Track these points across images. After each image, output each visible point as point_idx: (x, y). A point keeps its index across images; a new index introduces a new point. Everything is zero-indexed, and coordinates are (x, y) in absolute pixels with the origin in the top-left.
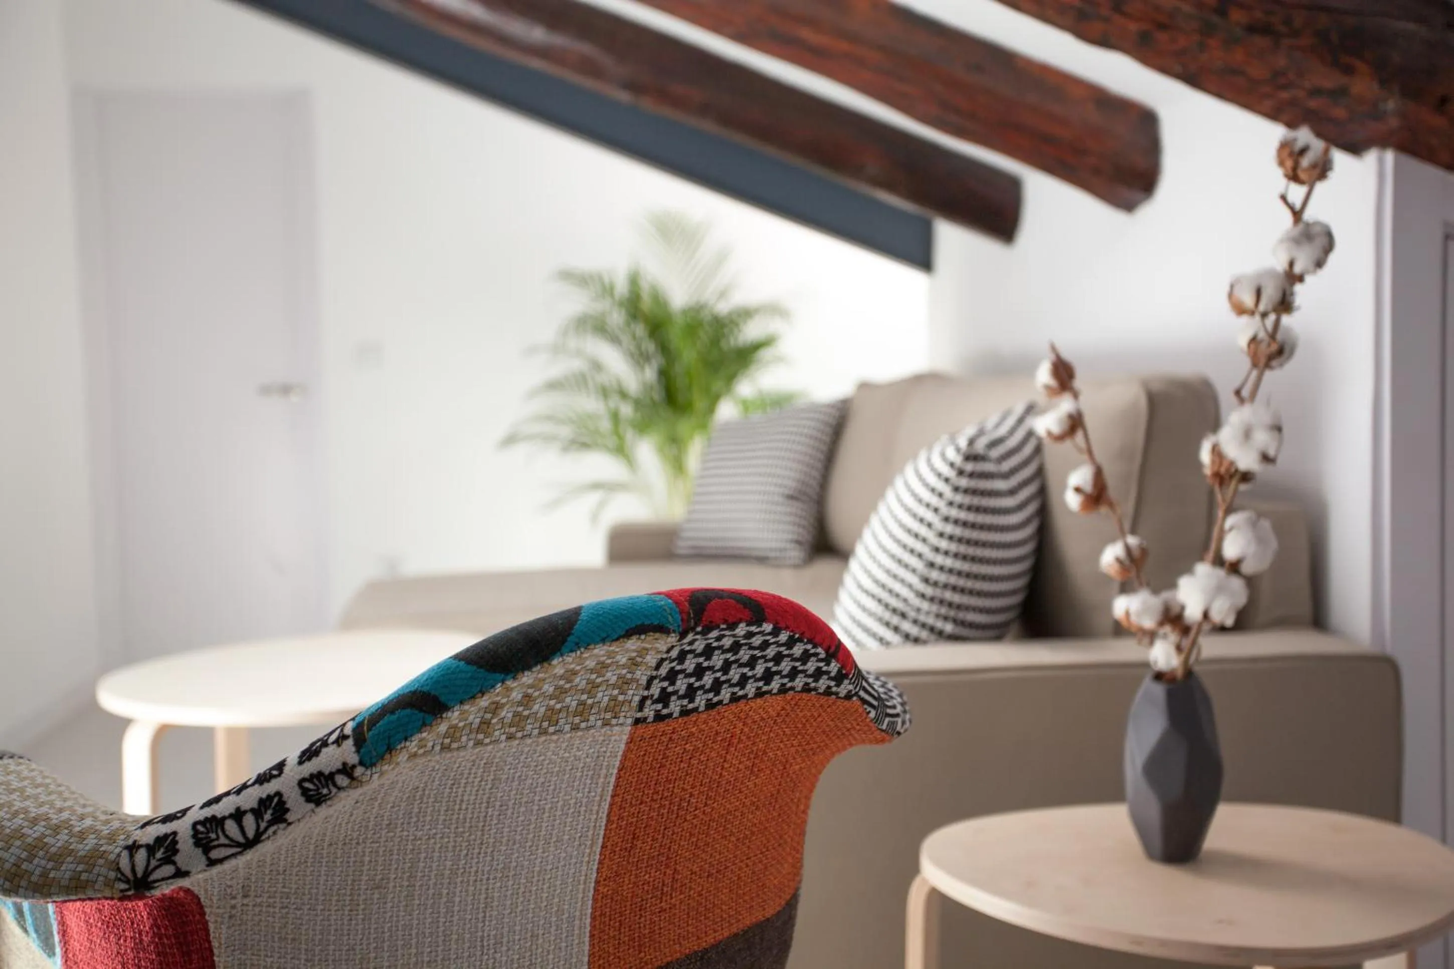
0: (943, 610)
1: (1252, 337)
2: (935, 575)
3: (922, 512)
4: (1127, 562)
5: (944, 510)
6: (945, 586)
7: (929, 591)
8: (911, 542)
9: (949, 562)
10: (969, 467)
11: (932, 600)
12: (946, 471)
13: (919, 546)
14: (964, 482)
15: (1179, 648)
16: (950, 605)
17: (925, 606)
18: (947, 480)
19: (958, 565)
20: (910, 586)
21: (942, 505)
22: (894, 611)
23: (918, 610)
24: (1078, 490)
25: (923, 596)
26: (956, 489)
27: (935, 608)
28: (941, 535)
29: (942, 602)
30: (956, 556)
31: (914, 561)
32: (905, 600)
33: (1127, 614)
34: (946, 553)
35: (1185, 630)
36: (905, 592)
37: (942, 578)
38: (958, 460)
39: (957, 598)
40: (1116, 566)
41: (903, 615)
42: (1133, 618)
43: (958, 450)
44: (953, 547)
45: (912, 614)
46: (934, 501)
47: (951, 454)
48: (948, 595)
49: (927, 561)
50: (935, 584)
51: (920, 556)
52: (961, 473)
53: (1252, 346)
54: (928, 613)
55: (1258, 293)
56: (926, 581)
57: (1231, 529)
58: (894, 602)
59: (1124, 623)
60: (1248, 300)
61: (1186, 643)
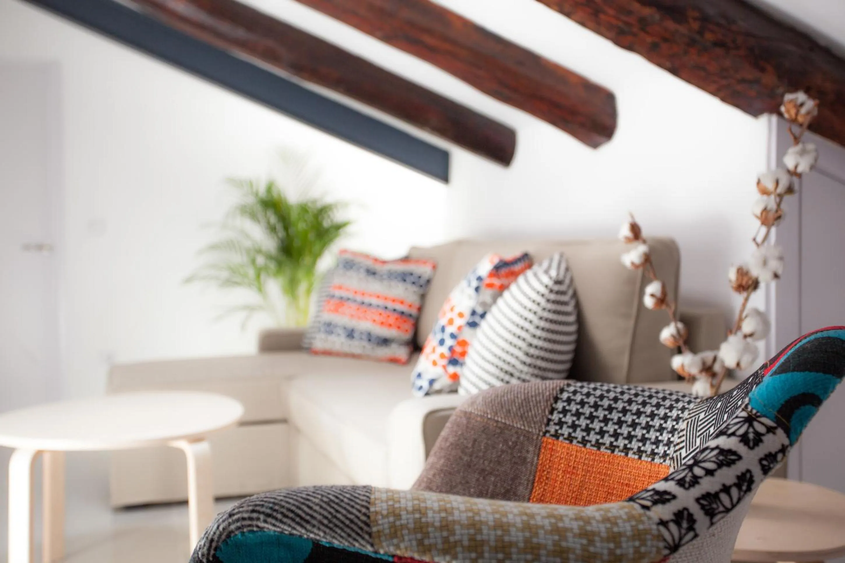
0: (536, 372)
1: (764, 208)
2: (532, 351)
3: (527, 314)
4: (677, 337)
5: (540, 313)
6: (538, 357)
7: (528, 360)
8: (519, 332)
9: (540, 343)
10: (556, 288)
11: (530, 365)
12: (543, 290)
13: (524, 334)
14: (553, 297)
15: (712, 386)
16: (540, 368)
17: (525, 369)
18: (543, 295)
19: (546, 345)
20: (517, 358)
21: (539, 310)
22: (506, 372)
23: (521, 372)
24: (652, 295)
25: (524, 363)
26: (548, 301)
27: (531, 370)
28: (537, 327)
29: (535, 367)
30: (545, 340)
31: (520, 343)
32: (514, 366)
33: (683, 366)
34: (540, 338)
35: (714, 375)
36: (513, 361)
37: (536, 352)
38: (550, 283)
39: (543, 364)
40: (672, 339)
41: (512, 375)
42: (687, 368)
43: (551, 278)
44: (544, 334)
45: (517, 374)
46: (535, 307)
47: (546, 280)
48: (539, 363)
49: (528, 342)
50: (532, 356)
51: (524, 340)
52: (551, 291)
53: (764, 214)
54: (527, 373)
55: (777, 183)
56: (527, 354)
57: (746, 317)
58: (506, 367)
59: (681, 373)
60: (770, 186)
61: (715, 382)
